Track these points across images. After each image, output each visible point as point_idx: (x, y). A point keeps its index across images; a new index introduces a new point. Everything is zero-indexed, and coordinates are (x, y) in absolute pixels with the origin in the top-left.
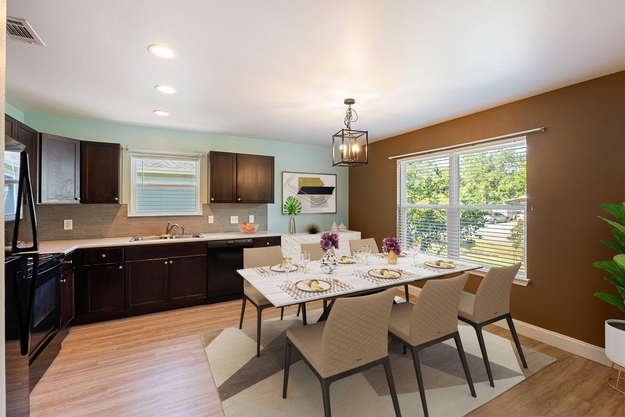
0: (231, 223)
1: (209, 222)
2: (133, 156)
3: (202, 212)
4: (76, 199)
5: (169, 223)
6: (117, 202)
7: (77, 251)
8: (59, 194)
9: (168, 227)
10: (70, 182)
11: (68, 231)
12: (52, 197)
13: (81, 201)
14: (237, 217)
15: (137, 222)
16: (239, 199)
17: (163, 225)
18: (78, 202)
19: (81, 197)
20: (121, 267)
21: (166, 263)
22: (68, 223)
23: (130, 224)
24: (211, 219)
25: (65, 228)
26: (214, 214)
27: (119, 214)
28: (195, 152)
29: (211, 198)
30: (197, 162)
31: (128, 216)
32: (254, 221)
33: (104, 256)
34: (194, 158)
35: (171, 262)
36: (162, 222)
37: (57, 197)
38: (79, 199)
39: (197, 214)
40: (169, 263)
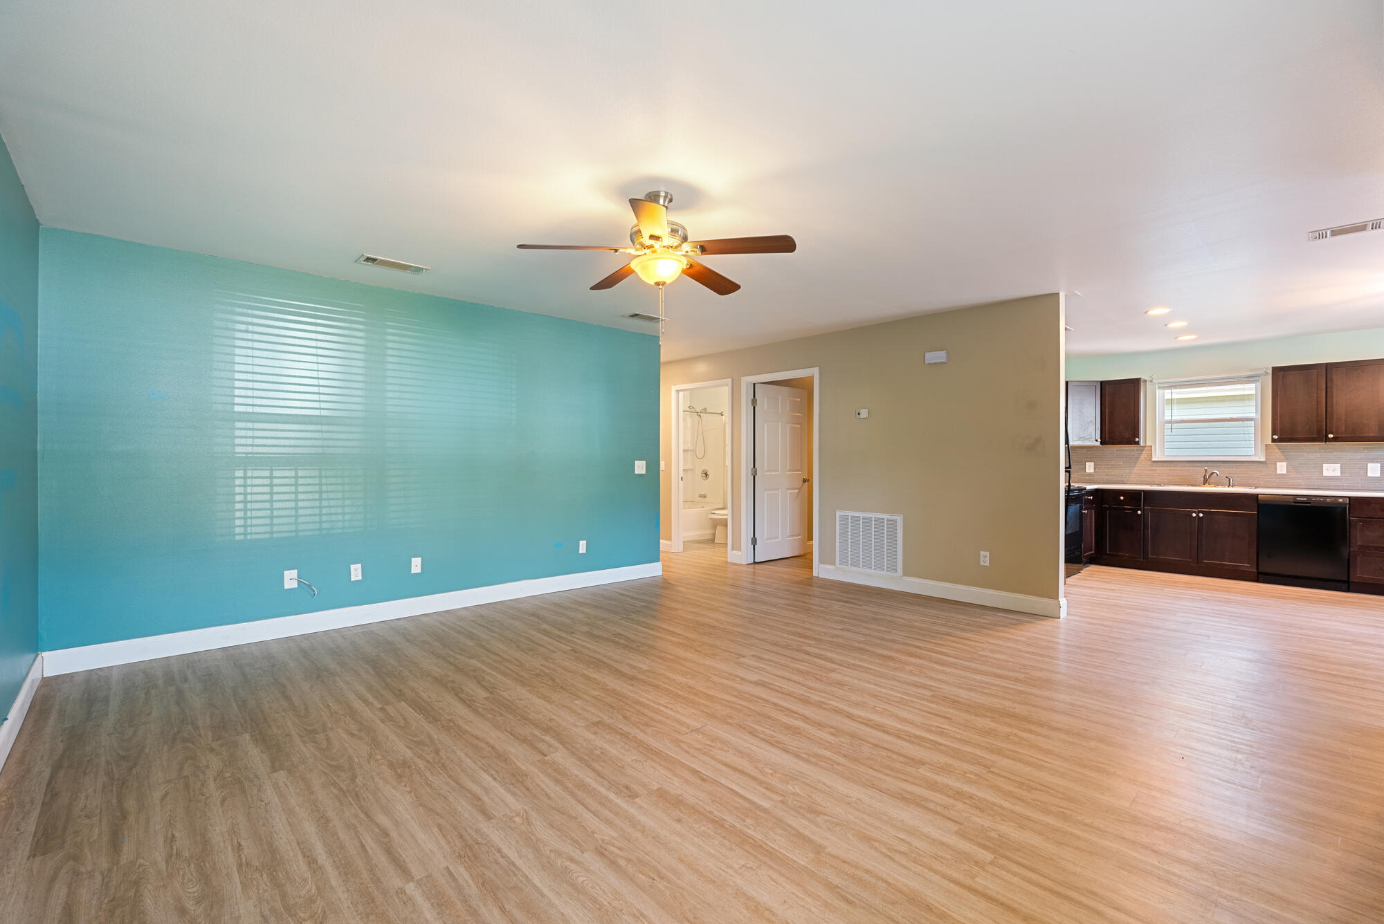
0: (1324, 475)
1: (1278, 472)
2: (1159, 388)
3: (1264, 457)
4: (1097, 441)
5: (1206, 470)
6: (1138, 443)
7: (1097, 490)
8: (1081, 436)
9: (1205, 476)
10: (1091, 424)
11: (1090, 474)
12: (1076, 439)
13: (1101, 443)
14: (1339, 465)
15: (1165, 468)
16: (1331, 436)
17: (1199, 472)
18: (1098, 443)
19: (1101, 438)
20: (1139, 512)
21: (1194, 515)
22: (1090, 466)
23: (1156, 470)
24: (1282, 468)
25: (1087, 471)
26: (1286, 459)
27: (1142, 457)
28: (1252, 370)
29: (1273, 435)
30: (1258, 384)
31: (1153, 459)
32: (1381, 473)
33: (1122, 498)
34: (1249, 379)
35: (1201, 515)
36: (1198, 469)
37: (1080, 439)
38: (1099, 440)
39: (1256, 459)
40: (1198, 515)
